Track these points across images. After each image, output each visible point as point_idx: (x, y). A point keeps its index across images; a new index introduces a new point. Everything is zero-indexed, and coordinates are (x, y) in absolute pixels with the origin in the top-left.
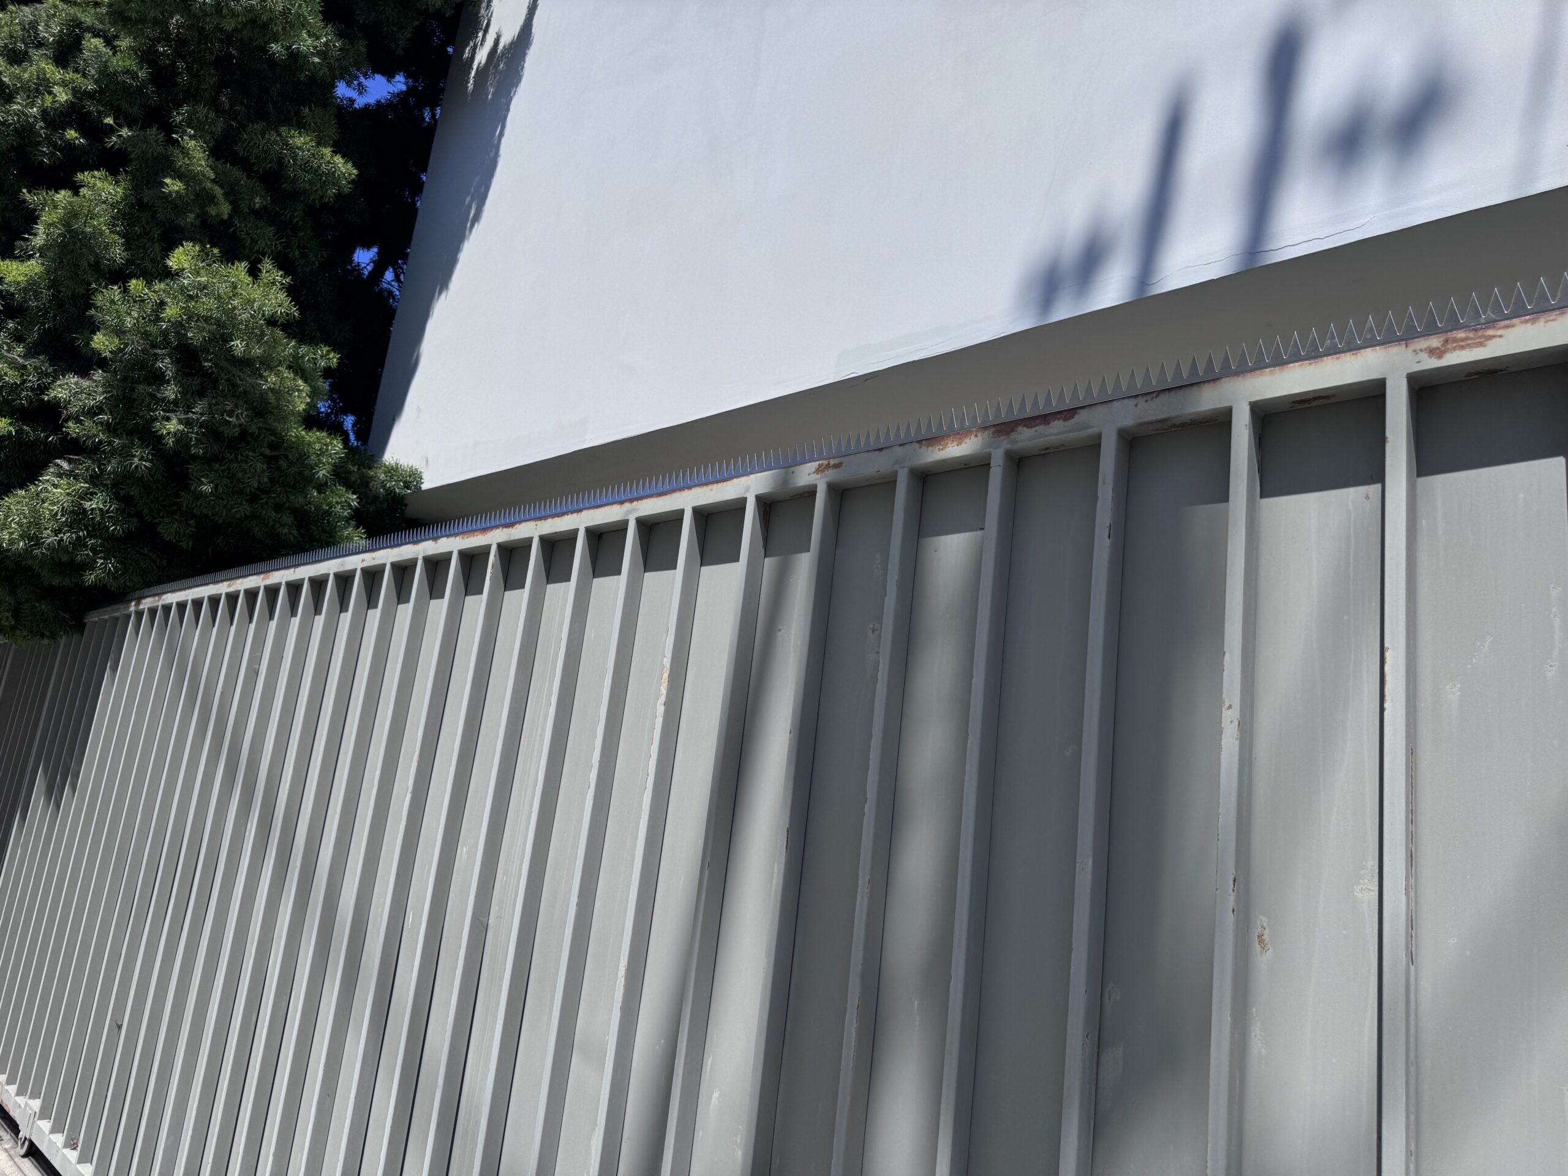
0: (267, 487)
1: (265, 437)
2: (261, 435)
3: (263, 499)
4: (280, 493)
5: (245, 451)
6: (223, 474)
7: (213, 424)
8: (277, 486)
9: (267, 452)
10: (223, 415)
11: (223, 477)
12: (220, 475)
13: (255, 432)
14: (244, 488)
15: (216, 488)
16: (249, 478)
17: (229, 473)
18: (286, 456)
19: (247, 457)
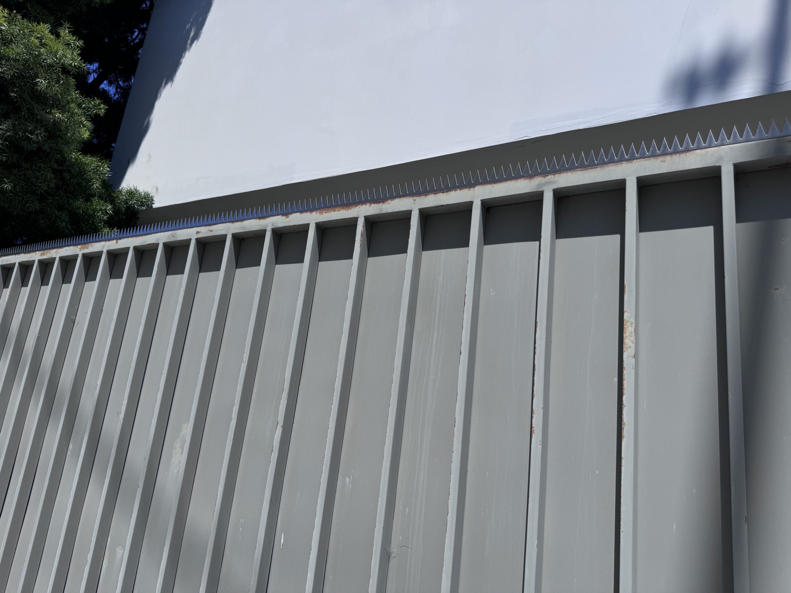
0: (52, 192)
1: (53, 155)
2: (51, 154)
3: (49, 200)
4: (63, 197)
5: (38, 163)
6: (20, 177)
7: (16, 139)
8: (61, 191)
9: (55, 166)
10: (25, 133)
11: (20, 180)
12: (17, 178)
13: (46, 151)
14: (35, 190)
15: (14, 187)
16: (41, 183)
17: (25, 177)
18: (69, 171)
19: (40, 167)
